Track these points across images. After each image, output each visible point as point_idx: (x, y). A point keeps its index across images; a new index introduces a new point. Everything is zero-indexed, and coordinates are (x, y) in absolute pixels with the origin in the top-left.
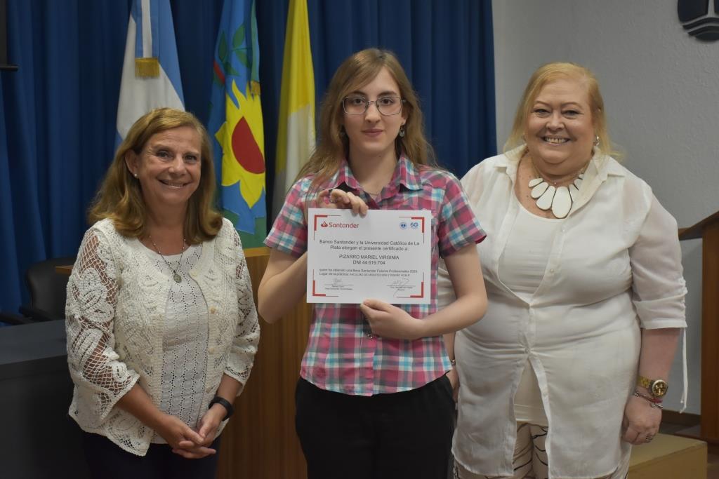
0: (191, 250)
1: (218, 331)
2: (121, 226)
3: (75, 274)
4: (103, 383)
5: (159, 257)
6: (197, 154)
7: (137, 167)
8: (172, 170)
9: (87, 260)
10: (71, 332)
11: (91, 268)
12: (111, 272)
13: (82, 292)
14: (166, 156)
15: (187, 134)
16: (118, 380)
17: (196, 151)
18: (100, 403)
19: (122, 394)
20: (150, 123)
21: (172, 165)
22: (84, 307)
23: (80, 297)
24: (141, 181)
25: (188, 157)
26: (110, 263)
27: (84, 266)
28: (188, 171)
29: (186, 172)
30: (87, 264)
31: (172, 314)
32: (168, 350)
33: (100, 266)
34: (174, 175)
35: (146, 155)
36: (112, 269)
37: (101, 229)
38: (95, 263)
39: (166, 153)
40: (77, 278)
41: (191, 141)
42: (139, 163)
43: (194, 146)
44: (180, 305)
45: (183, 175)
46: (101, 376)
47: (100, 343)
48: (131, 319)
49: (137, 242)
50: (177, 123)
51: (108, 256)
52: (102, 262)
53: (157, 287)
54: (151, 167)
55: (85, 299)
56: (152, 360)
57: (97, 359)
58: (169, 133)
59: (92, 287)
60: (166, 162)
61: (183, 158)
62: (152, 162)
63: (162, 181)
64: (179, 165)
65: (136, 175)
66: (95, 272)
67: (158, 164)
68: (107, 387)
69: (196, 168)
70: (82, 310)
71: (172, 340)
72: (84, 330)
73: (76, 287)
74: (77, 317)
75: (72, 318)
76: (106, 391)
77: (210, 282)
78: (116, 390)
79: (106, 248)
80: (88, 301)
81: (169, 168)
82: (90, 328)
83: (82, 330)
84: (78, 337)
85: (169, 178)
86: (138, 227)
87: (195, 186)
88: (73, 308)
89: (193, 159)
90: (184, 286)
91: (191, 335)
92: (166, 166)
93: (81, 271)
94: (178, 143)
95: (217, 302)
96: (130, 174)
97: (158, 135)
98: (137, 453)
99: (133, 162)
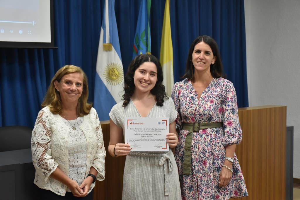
0: (79, 118)
1: (91, 149)
2: (52, 109)
4: (45, 168)
5: (66, 121)
6: (81, 83)
8: (71, 89)
10: (33, 149)
11: (40, 123)
12: (47, 125)
13: (37, 133)
14: (69, 84)
15: (78, 75)
16: (50, 167)
18: (44, 176)
19: (52, 172)
20: (64, 71)
21: (71, 87)
22: (38, 138)
23: (36, 135)
24: (60, 92)
25: (78, 84)
26: (47, 121)
27: (37, 123)
28: (77, 89)
29: (76, 90)
31: (71, 142)
32: (71, 156)
34: (72, 91)
35: (62, 83)
36: (49, 124)
37: (44, 110)
38: (41, 121)
39: (69, 82)
41: (79, 78)
42: (59, 86)
43: (80, 80)
44: (74, 138)
46: (44, 166)
47: (43, 153)
48: (56, 143)
49: (58, 115)
50: (74, 71)
51: (47, 119)
52: (44, 121)
53: (65, 131)
54: (64, 88)
55: (38, 135)
56: (64, 158)
57: (42, 159)
58: (71, 75)
59: (40, 130)
60: (69, 86)
61: (75, 84)
62: (64, 86)
63: (68, 93)
64: (74, 87)
65: (58, 90)
66: (41, 125)
67: (66, 87)
68: (46, 169)
69: (81, 88)
70: (37, 140)
71: (72, 152)
72: (38, 148)
73: (35, 132)
75: (34, 144)
76: (46, 171)
77: (87, 130)
78: (49, 171)
81: (70, 88)
82: (39, 147)
83: (37, 148)
84: (35, 150)
85: (70, 92)
87: (80, 95)
88: (34, 140)
89: (80, 85)
90: (76, 132)
91: (79, 150)
92: (69, 87)
93: (36, 125)
94: (74, 79)
95: (90, 138)
96: (56, 90)
97: (67, 76)
98: (62, 195)
99: (57, 85)
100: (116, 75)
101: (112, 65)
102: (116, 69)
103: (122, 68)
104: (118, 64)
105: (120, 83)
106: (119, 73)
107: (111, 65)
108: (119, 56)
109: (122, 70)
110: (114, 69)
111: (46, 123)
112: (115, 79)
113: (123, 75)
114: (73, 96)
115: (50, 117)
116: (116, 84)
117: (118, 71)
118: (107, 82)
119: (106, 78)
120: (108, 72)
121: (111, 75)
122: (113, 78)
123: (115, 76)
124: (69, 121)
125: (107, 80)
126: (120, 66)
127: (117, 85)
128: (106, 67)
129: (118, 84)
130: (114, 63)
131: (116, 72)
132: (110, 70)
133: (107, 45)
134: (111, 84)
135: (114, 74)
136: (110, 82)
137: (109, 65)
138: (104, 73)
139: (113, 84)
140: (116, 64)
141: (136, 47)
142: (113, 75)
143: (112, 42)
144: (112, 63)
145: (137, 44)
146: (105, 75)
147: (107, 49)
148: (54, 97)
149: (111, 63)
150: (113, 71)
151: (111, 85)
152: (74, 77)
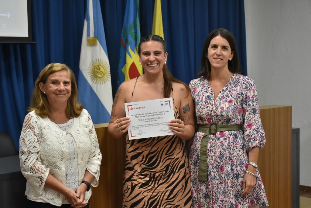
1: (82, 155)
3: (22, 134)
5: (56, 125)
6: (69, 81)
7: (44, 89)
8: (59, 89)
9: (27, 126)
11: (29, 129)
12: (37, 131)
13: (27, 140)
14: (56, 84)
15: (64, 73)
17: (68, 80)
20: (48, 70)
21: (59, 87)
22: (28, 146)
23: (26, 142)
24: (47, 95)
25: (65, 83)
26: (36, 127)
27: (26, 129)
29: (65, 89)
30: (27, 128)
33: (32, 128)
34: (60, 91)
35: (48, 84)
36: (38, 129)
37: (31, 114)
38: (30, 127)
39: (56, 82)
40: (23, 135)
41: (66, 76)
43: (67, 78)
45: (64, 91)
50: (60, 69)
51: (36, 124)
52: (33, 126)
54: (51, 89)
55: (28, 143)
58: (57, 74)
59: (30, 137)
60: (56, 86)
61: (63, 83)
62: (51, 87)
63: (56, 94)
64: (62, 87)
65: (44, 93)
66: (31, 131)
67: (54, 87)
69: (69, 87)
70: (28, 148)
73: (23, 139)
74: (25, 151)
75: (23, 152)
77: (77, 134)
79: (35, 121)
80: (30, 143)
81: (57, 89)
83: (28, 156)
85: (58, 92)
86: (47, 113)
87: (70, 95)
88: (23, 148)
89: (67, 83)
91: (72, 156)
92: (56, 88)
93: (25, 132)
94: (60, 78)
95: (81, 142)
96: (42, 93)
97: (52, 75)
98: (58, 205)
99: (43, 87)
100: (101, 72)
101: (98, 61)
102: (102, 66)
103: (109, 65)
104: (104, 60)
105: (106, 82)
106: (105, 71)
107: (96, 62)
108: (105, 51)
109: (109, 67)
110: (99, 66)
111: (35, 129)
112: (100, 77)
113: (110, 72)
114: (62, 97)
115: (39, 122)
116: (101, 83)
117: (104, 69)
118: (92, 80)
119: (91, 76)
120: (93, 70)
121: (96, 72)
122: (98, 76)
123: (101, 74)
124: (59, 125)
125: (92, 78)
126: (107, 63)
127: (103, 84)
128: (91, 64)
129: (104, 82)
130: (100, 60)
131: (102, 69)
132: (95, 68)
133: (91, 39)
134: (96, 83)
135: (99, 71)
136: (95, 81)
137: (94, 62)
138: (89, 71)
139: (98, 83)
140: (102, 60)
141: (124, 41)
142: (98, 73)
143: (97, 36)
144: (98, 59)
145: (124, 38)
146: (89, 73)
147: (92, 43)
148: (40, 101)
149: (96, 59)
150: (99, 69)
151: (96, 85)
152: (61, 76)
